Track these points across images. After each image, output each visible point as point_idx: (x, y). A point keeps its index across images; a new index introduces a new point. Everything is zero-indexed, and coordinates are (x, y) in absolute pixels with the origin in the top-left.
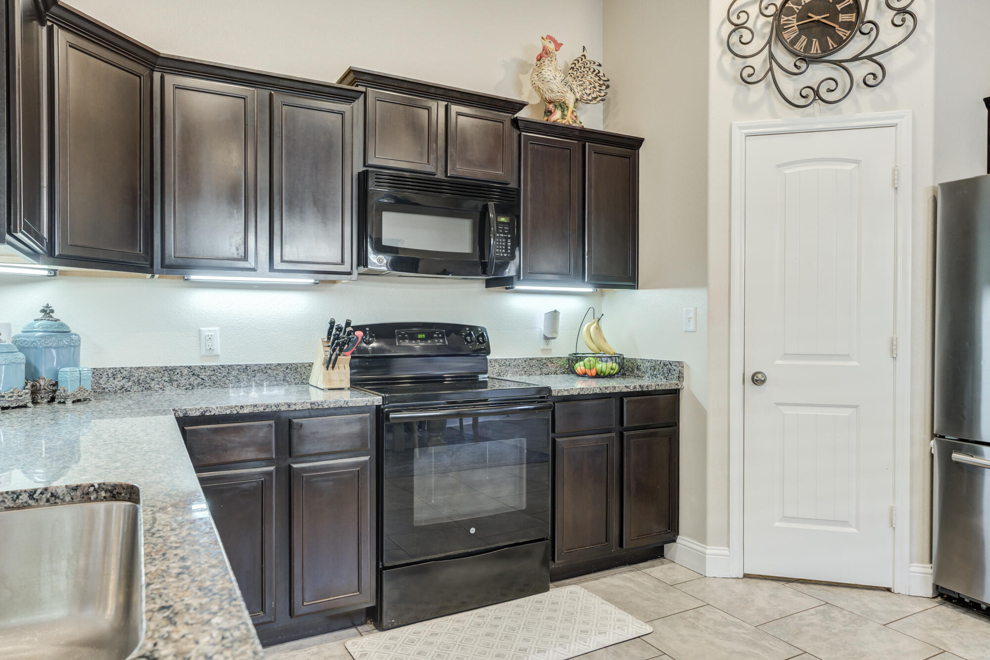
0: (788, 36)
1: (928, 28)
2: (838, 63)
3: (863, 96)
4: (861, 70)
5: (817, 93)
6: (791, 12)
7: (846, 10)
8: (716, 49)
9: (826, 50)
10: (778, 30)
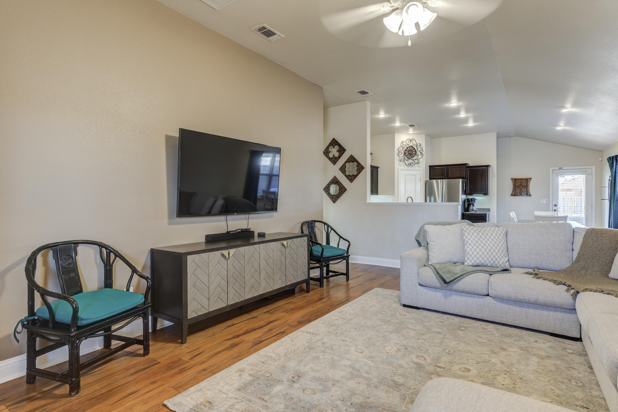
0: (406, 154)
1: (424, 156)
2: (413, 160)
3: (416, 165)
4: (416, 161)
5: (410, 164)
6: (407, 151)
7: (414, 152)
8: (396, 155)
9: (412, 157)
10: (405, 153)
